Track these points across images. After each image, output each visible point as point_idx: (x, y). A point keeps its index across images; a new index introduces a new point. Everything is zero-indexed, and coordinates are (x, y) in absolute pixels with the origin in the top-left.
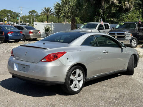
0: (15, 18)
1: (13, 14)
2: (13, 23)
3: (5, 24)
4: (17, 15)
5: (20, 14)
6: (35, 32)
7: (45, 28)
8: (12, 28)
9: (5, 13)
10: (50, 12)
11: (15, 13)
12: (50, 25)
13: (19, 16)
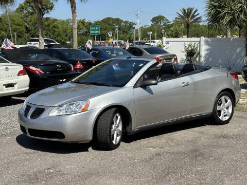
0: (126, 32)
1: (123, 24)
2: (123, 42)
3: (109, 44)
4: (130, 26)
5: (135, 24)
6: (166, 59)
7: (187, 50)
8: (121, 53)
9: (109, 25)
10: (193, 16)
11: (126, 22)
12: (197, 43)
13: (134, 28)
